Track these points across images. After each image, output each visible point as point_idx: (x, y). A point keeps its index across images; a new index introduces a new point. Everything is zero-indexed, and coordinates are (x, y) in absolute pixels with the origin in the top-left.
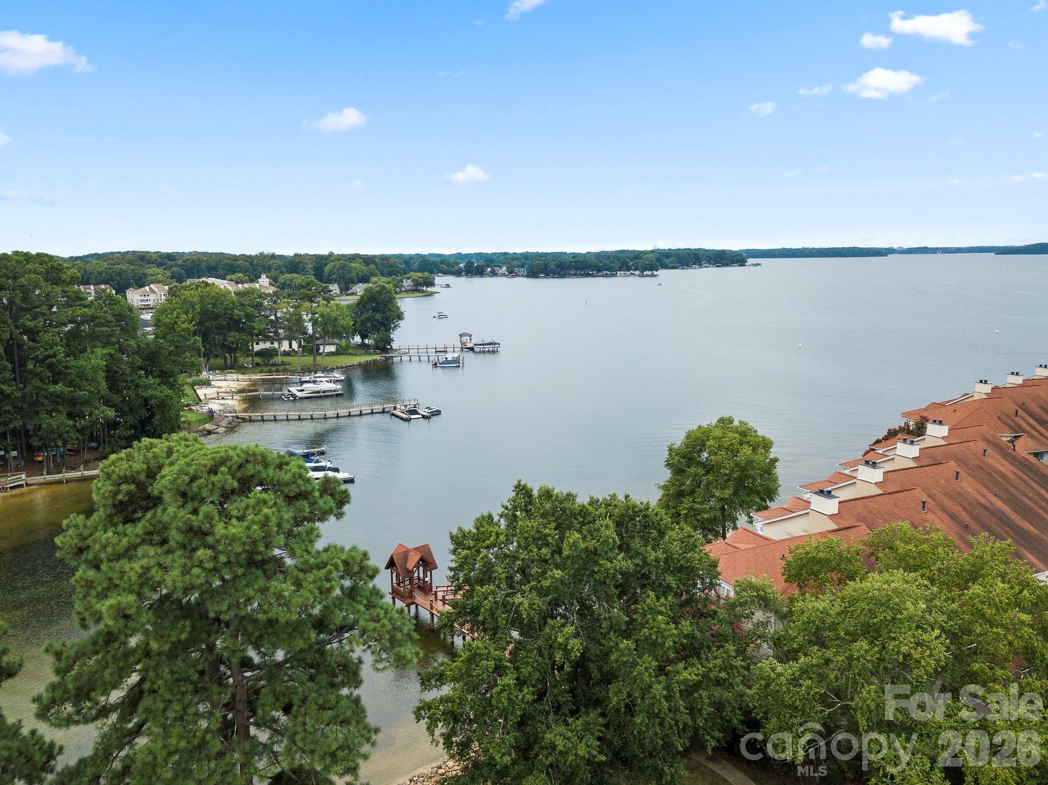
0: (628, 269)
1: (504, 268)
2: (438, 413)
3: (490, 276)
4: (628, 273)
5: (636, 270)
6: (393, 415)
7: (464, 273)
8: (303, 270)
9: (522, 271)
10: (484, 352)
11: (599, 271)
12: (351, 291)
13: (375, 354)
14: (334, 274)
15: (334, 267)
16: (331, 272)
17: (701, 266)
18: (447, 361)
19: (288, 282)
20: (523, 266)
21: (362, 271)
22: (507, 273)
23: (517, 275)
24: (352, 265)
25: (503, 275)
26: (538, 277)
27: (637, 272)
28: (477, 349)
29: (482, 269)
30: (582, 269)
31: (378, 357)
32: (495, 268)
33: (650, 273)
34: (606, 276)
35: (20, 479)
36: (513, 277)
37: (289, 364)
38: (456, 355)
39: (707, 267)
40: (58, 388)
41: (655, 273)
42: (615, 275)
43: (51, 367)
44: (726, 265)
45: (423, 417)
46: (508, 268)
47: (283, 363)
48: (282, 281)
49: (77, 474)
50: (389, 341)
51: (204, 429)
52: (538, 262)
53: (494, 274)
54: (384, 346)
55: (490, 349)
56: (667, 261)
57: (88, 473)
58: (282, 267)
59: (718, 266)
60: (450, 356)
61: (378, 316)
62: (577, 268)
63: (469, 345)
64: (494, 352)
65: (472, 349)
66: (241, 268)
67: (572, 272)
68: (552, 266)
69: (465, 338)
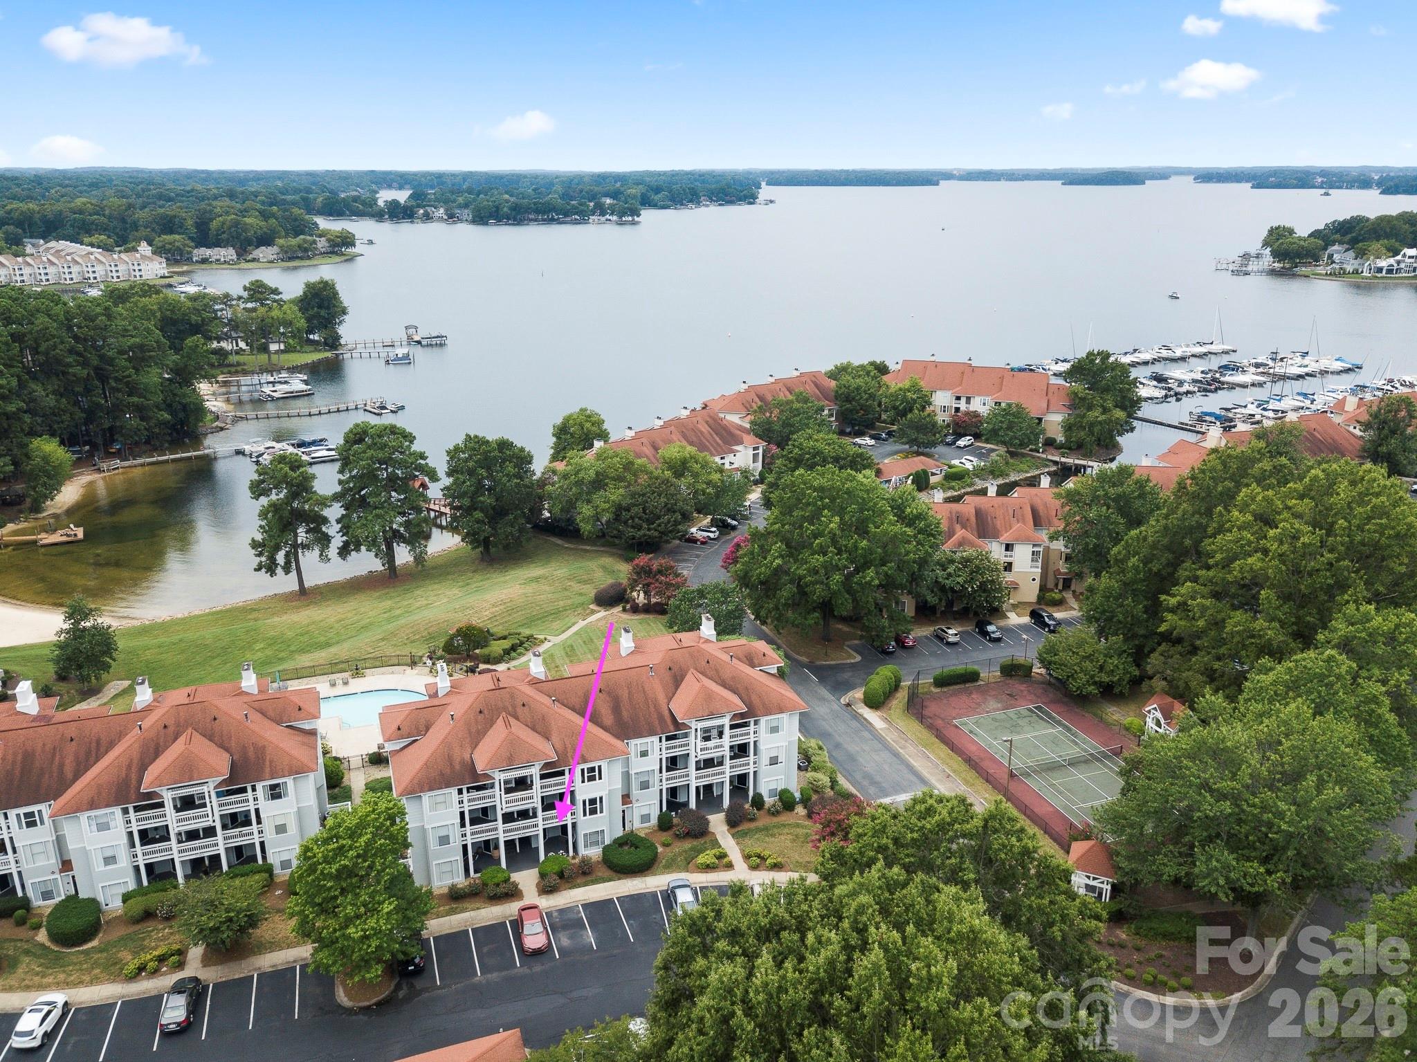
0: (603, 214)
1: (442, 210)
2: (402, 408)
3: (423, 222)
4: (603, 219)
5: (612, 214)
6: (365, 410)
7: (387, 216)
8: (181, 227)
9: (467, 214)
10: (431, 345)
11: (566, 215)
12: (250, 257)
13: (326, 351)
14: (224, 232)
15: (223, 223)
16: (220, 231)
17: (698, 204)
18: (397, 358)
19: (168, 246)
20: (466, 206)
21: (261, 228)
22: (445, 217)
23: (460, 220)
24: (247, 220)
25: (440, 219)
26: (486, 224)
27: (615, 218)
28: (424, 342)
29: (411, 211)
30: (544, 213)
31: (329, 354)
32: (429, 209)
33: (630, 218)
34: (576, 222)
35: (116, 463)
36: (454, 222)
37: (245, 364)
38: (405, 351)
39: (707, 206)
40: (135, 399)
41: (636, 219)
42: (585, 222)
43: (127, 384)
44: (731, 202)
45: (392, 411)
46: (446, 210)
47: (239, 364)
48: (160, 244)
49: (154, 459)
50: (338, 337)
51: (217, 427)
52: (485, 203)
53: (427, 218)
54: (333, 342)
55: (437, 343)
56: (657, 198)
57: (160, 458)
58: (151, 223)
59: (720, 205)
60: (401, 352)
61: (323, 313)
62: (537, 211)
63: (417, 338)
64: (441, 345)
65: (419, 342)
66: (97, 225)
67: (531, 216)
68: (505, 209)
69: (412, 331)
